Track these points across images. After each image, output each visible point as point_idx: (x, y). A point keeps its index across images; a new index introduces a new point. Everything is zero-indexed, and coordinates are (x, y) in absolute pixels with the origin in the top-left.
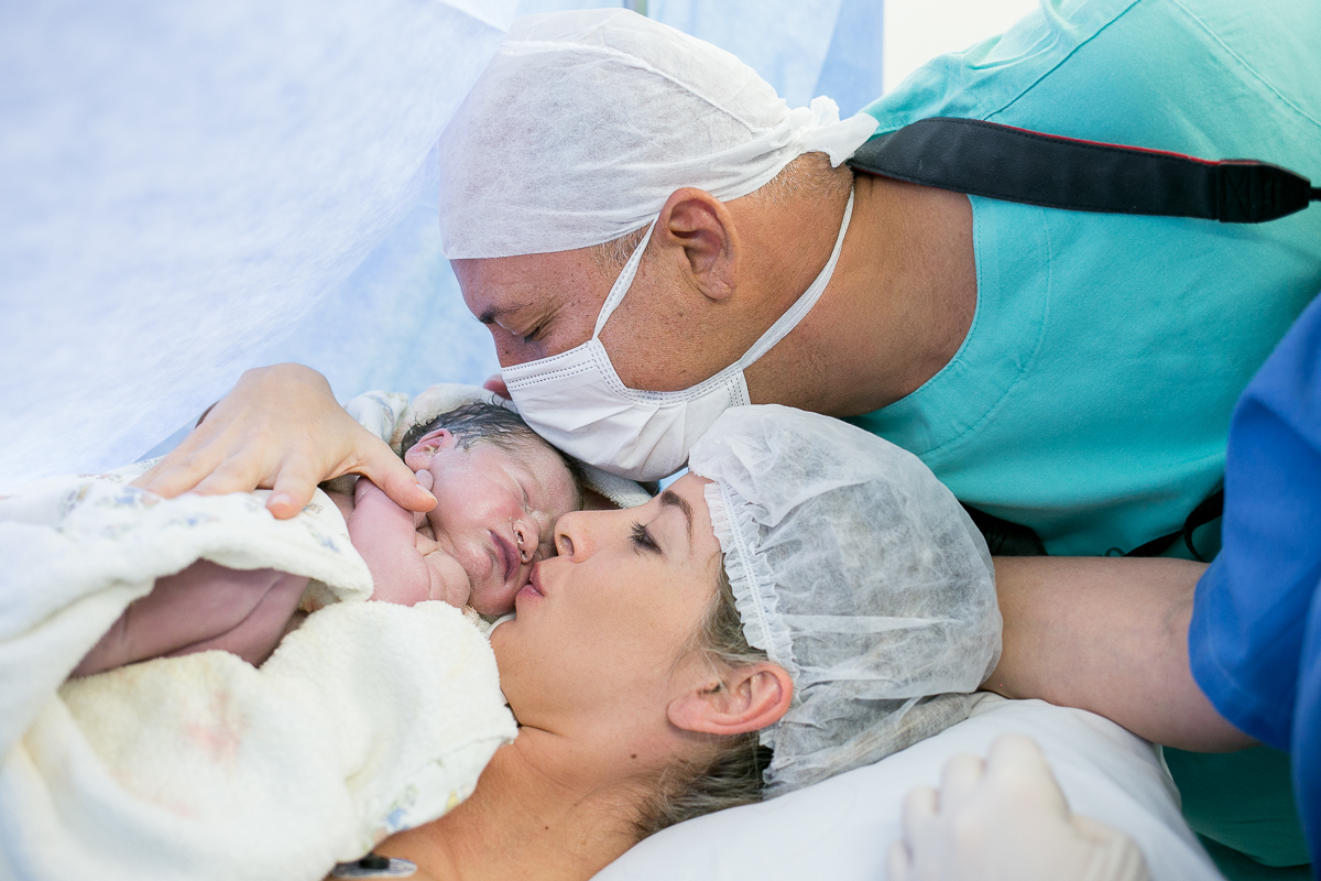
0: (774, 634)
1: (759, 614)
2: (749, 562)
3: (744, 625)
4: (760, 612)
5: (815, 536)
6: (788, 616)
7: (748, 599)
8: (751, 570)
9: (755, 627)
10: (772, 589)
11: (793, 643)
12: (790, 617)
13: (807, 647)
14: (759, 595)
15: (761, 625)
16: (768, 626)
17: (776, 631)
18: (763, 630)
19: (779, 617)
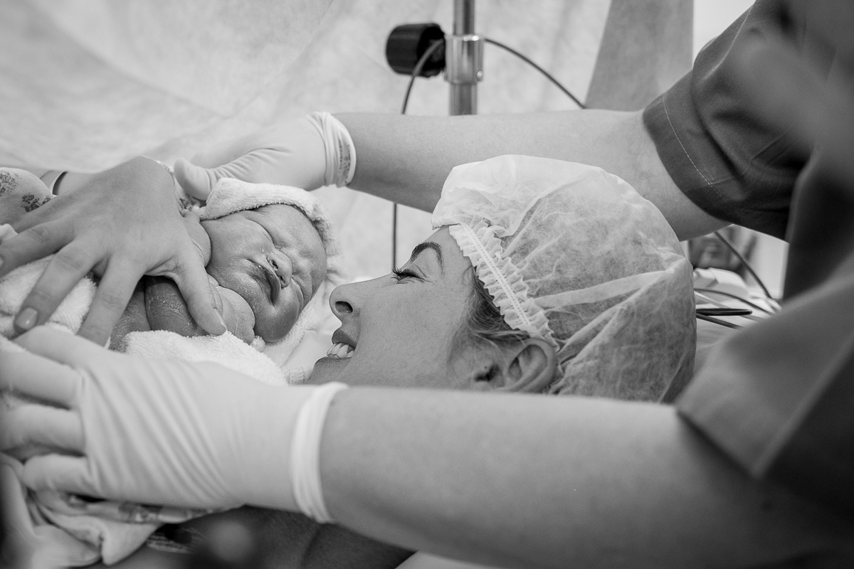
0: (531, 318)
1: (515, 306)
2: (497, 269)
3: (503, 316)
4: (516, 304)
5: (549, 230)
6: (538, 299)
7: (502, 296)
8: (501, 275)
9: (513, 316)
10: (521, 282)
11: (548, 321)
12: (540, 299)
13: (560, 322)
14: (511, 291)
15: (519, 314)
16: (524, 314)
17: (531, 315)
18: (521, 317)
19: (531, 302)
